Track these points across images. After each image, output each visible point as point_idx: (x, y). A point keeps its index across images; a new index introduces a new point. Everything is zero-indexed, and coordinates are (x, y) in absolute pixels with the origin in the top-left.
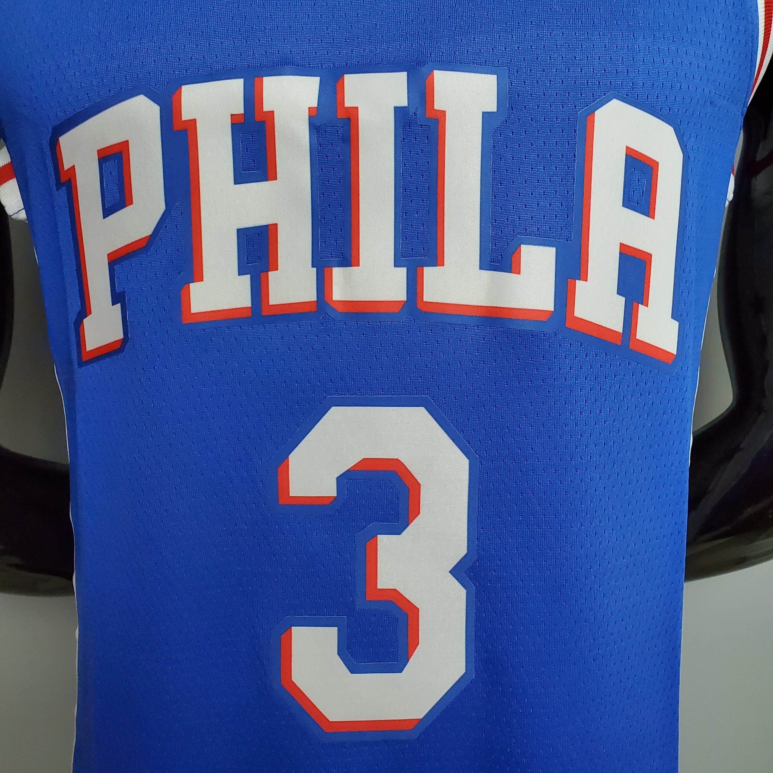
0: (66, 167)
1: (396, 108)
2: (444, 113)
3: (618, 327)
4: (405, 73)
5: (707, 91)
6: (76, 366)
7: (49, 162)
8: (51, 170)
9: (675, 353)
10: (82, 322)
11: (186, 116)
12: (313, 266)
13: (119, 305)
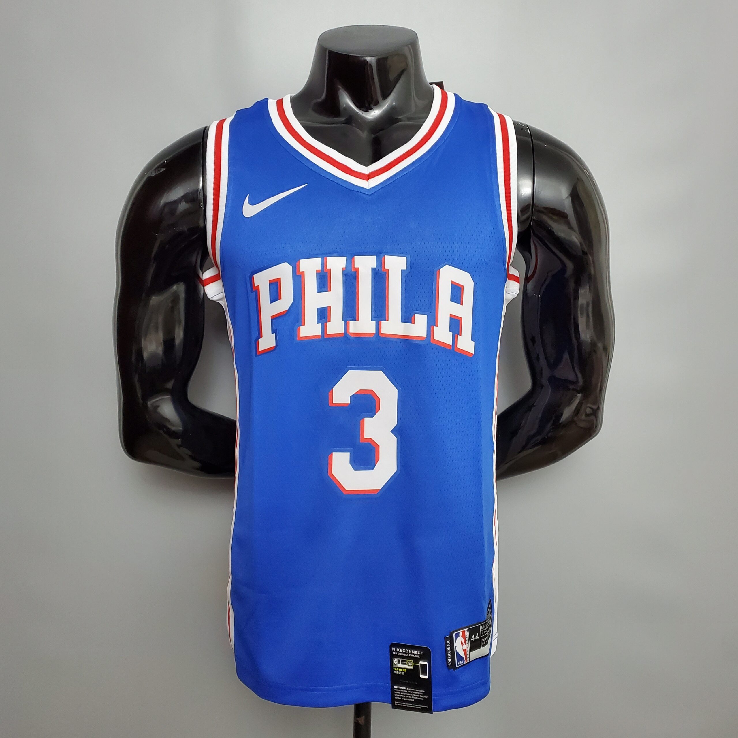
0: (256, 285)
1: (372, 268)
2: (388, 270)
3: (450, 343)
4: (375, 256)
5: (483, 260)
6: (255, 357)
7: (248, 283)
8: (249, 285)
9: (473, 353)
10: (258, 340)
11: (301, 270)
12: (343, 321)
13: (274, 334)
